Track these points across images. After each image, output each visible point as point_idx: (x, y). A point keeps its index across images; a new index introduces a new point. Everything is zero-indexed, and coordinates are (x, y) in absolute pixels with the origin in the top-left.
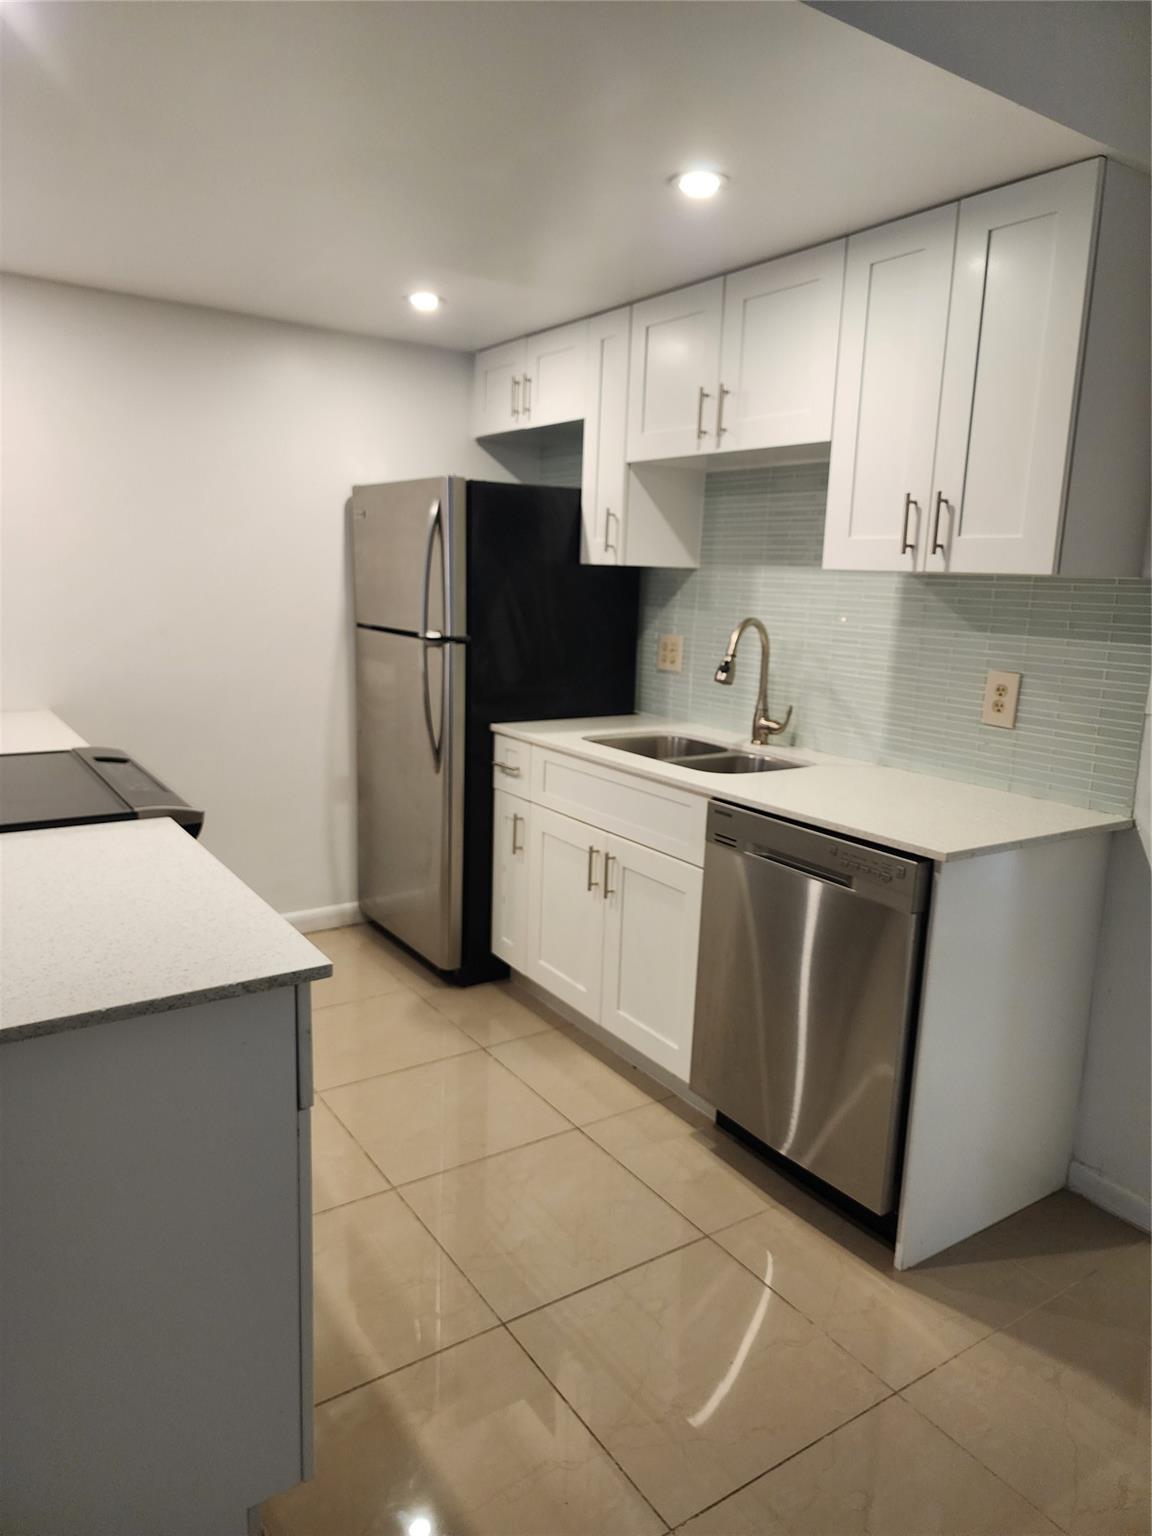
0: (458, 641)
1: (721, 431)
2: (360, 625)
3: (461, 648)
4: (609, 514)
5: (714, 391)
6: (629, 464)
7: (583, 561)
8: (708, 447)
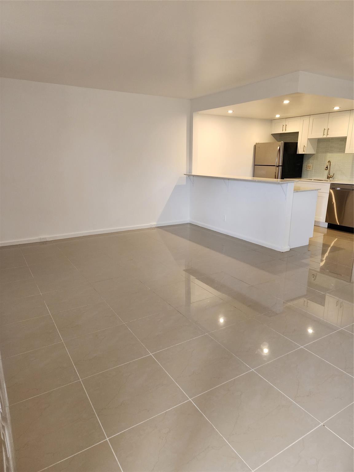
0: (281, 166)
1: (328, 134)
2: (255, 165)
3: (282, 167)
4: (304, 146)
5: (326, 129)
6: (308, 139)
7: (297, 153)
8: (325, 136)
